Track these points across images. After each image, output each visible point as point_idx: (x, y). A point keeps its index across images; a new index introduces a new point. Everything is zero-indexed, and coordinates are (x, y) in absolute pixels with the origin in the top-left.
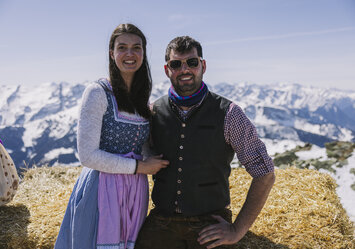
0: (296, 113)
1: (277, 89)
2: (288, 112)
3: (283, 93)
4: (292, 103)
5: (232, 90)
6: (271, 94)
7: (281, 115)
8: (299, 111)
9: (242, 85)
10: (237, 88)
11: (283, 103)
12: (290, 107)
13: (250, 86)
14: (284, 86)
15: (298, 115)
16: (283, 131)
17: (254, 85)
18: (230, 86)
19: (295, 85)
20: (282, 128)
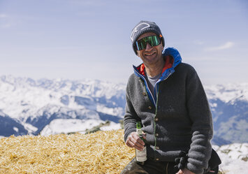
0: (97, 100)
1: (84, 83)
2: (92, 100)
3: (88, 86)
4: (95, 93)
5: (51, 84)
6: (80, 87)
7: (87, 101)
8: (99, 99)
9: (59, 80)
10: (55, 82)
11: (89, 93)
12: (93, 96)
13: (65, 81)
14: (89, 81)
15: (99, 102)
16: (89, 113)
17: (68, 80)
18: (49, 81)
19: (96, 80)
20: (88, 111)
